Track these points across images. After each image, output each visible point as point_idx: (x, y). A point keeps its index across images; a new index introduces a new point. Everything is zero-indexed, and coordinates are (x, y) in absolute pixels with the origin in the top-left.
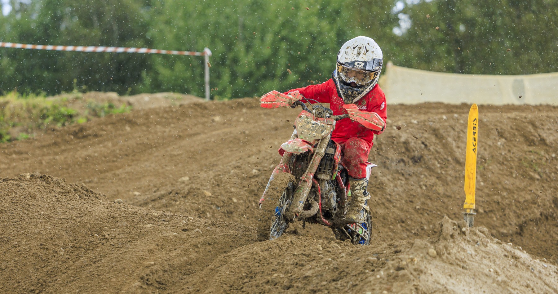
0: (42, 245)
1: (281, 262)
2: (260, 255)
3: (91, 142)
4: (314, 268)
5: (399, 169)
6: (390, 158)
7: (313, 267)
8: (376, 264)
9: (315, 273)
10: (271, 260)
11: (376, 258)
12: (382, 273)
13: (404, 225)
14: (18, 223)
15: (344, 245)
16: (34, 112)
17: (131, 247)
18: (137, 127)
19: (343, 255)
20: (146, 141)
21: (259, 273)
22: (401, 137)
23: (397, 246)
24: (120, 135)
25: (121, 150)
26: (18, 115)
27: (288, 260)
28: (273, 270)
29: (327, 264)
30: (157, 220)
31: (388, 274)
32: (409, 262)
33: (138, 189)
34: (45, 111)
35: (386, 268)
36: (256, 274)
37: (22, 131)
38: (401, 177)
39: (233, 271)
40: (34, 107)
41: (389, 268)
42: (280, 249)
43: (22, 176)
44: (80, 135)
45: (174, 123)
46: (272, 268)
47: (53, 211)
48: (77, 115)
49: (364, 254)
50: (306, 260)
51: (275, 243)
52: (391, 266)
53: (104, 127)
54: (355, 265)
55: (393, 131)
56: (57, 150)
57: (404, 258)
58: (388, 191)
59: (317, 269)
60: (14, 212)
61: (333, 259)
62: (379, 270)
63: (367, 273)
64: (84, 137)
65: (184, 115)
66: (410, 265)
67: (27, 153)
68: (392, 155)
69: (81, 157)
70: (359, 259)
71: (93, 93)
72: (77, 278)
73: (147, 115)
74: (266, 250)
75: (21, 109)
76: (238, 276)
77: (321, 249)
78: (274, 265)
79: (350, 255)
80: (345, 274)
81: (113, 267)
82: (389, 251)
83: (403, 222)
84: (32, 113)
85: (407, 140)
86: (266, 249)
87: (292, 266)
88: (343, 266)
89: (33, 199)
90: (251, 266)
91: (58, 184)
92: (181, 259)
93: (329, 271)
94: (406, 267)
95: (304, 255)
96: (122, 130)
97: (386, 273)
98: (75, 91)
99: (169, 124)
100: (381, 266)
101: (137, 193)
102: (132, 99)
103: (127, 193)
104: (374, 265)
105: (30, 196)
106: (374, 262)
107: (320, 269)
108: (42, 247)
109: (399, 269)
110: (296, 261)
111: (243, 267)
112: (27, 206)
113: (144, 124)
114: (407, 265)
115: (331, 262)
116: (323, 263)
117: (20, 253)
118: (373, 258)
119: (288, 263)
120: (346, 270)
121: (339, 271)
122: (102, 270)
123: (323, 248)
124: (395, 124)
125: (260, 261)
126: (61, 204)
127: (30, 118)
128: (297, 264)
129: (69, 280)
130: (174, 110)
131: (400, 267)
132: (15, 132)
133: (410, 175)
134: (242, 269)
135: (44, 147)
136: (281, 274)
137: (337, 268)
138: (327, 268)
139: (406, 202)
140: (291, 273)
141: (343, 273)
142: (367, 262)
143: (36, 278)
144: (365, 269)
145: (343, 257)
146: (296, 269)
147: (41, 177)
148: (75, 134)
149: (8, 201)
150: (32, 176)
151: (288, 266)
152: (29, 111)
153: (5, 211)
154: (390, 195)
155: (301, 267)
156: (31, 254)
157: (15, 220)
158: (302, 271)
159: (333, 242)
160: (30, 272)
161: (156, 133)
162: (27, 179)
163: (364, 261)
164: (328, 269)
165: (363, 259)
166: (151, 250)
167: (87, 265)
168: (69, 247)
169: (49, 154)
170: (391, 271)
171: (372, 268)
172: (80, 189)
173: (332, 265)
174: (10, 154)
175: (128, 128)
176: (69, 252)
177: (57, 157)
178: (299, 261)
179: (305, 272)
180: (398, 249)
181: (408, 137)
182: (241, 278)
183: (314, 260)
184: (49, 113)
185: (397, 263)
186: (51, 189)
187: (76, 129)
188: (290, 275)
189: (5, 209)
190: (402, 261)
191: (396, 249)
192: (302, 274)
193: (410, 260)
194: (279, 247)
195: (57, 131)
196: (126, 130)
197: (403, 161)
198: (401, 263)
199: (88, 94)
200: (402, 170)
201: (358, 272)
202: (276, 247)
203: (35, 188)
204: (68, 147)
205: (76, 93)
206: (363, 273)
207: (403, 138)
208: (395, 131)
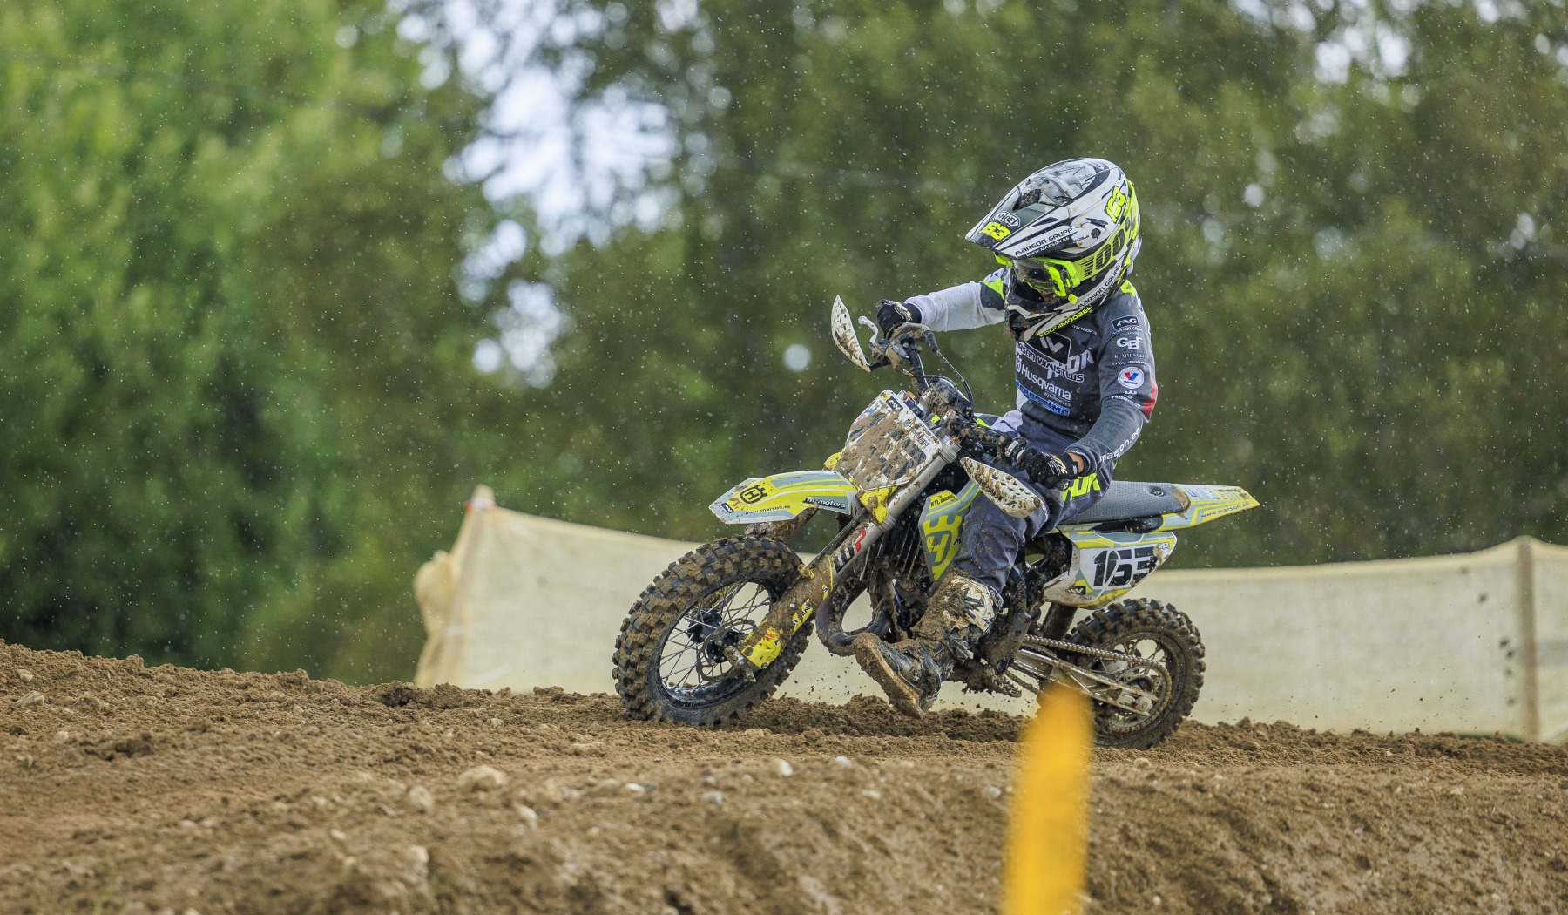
22: (555, 860)
55: (519, 830)
85: (589, 877)
124: (529, 794)
181: (597, 867)
207: (570, 867)
208: (527, 829)
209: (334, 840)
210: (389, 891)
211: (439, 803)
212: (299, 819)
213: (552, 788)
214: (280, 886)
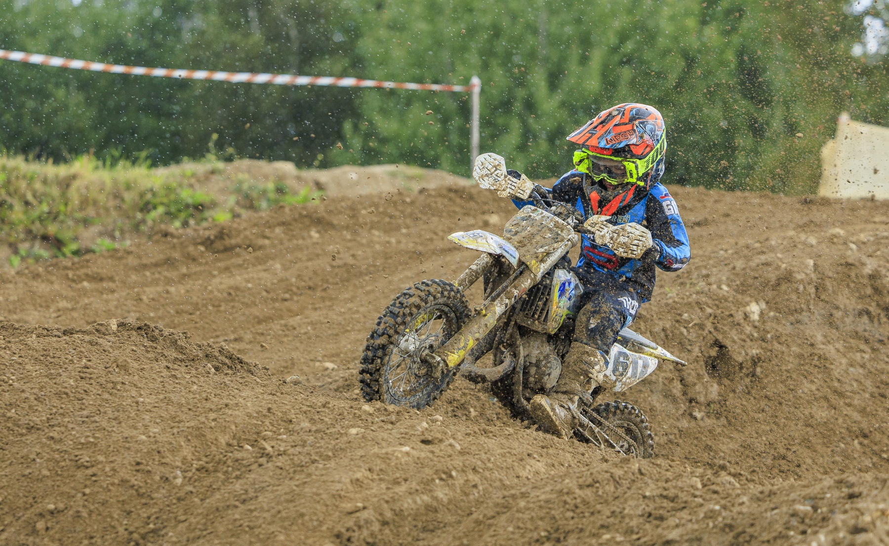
0: (138, 464)
1: (618, 510)
2: (576, 496)
3: (239, 261)
4: (683, 525)
5: (860, 329)
6: (842, 307)
7: (683, 521)
8: (811, 519)
9: (687, 534)
10: (599, 507)
11: (809, 508)
12: (822, 537)
13: (866, 442)
14: (92, 419)
15: (747, 479)
16: (128, 196)
17: (317, 473)
18: (332, 232)
19: (745, 499)
20: (351, 261)
21: (573, 531)
22: (864, 265)
23: (852, 485)
24: (299, 248)
25: (299, 277)
26: (95, 203)
27: (633, 508)
28: (602, 526)
29: (711, 518)
30: (370, 420)
31: (834, 540)
32: (877, 518)
33: (331, 357)
34: (149, 196)
35: (831, 527)
36: (567, 533)
37: (101, 234)
38: (863, 347)
39: (521, 525)
40: (128, 187)
41: (836, 529)
42: (617, 483)
43: (102, 325)
44: (218, 245)
45: (408, 227)
46: (600, 523)
47: (161, 397)
48: (214, 205)
49: (786, 498)
50: (669, 509)
51: (606, 472)
52: (840, 524)
53: (267, 231)
54: (768, 520)
55: (849, 253)
56: (173, 274)
57: (868, 509)
58: (836, 373)
59: (690, 526)
60: (85, 396)
61: (724, 507)
62: (816, 533)
63: (792, 536)
64: (227, 250)
65: (429, 210)
66: (878, 523)
67: (111, 279)
68: (846, 300)
69: (219, 291)
70: (776, 508)
71: (246, 162)
72: (208, 531)
73: (353, 210)
74: (588, 486)
75: (102, 190)
76: (530, 535)
77: (699, 486)
78: (604, 517)
79: (759, 499)
80: (748, 538)
81: (279, 512)
82: (836, 493)
83: (865, 436)
84: (123, 200)
85: (876, 270)
86: (588, 483)
87: (641, 520)
88: (744, 522)
89: (123, 372)
90: (557, 517)
91: (175, 343)
92: (418, 499)
93: (715, 530)
94: (871, 527)
95: (666, 497)
96: (304, 239)
97: (830, 538)
98: (211, 157)
99: (398, 228)
100: (820, 524)
101: (330, 365)
102: (324, 176)
103: (311, 364)
104: (807, 521)
105: (117, 366)
106: (806, 514)
107: (696, 527)
108: (138, 468)
109: (857, 530)
110: (648, 509)
111: (541, 519)
112: (110, 385)
113: (347, 228)
114: (873, 523)
115: (720, 514)
116: (702, 515)
117: (94, 478)
118: (804, 508)
119: (632, 512)
120: (748, 530)
121: (736, 531)
122: (257, 518)
123: (704, 486)
124: (854, 239)
125: (577, 507)
126: (179, 384)
127: (118, 208)
128: (650, 515)
129: (192, 535)
130: (408, 200)
131: (860, 526)
132: (88, 236)
133: (881, 341)
134: (540, 523)
135: (145, 267)
136: (618, 535)
137: (731, 527)
138: (711, 525)
139: (872, 396)
140: (637, 533)
141: (743, 535)
142: (793, 515)
143: (126, 530)
144: (788, 529)
145: (743, 503)
146: (647, 526)
147: (139, 328)
148: (208, 243)
149: (73, 374)
150: (121, 325)
151: (631, 519)
152: (117, 196)
153: (66, 394)
154: (839, 380)
155: (657, 522)
156: (116, 481)
157: (85, 413)
158: (660, 530)
159: (723, 473)
160: (112, 518)
161: (371, 243)
162: (111, 332)
163: (786, 513)
164: (713, 528)
165: (784, 509)
166: (358, 480)
167: (228, 506)
168: (194, 470)
169: (155, 282)
170: (841, 535)
171: (802, 528)
172: (217, 354)
173: (720, 519)
174: (80, 280)
175: (314, 234)
176: (193, 480)
177: (172, 289)
178: (655, 509)
179: (665, 533)
180: (856, 490)
181: (879, 266)
182: (537, 541)
183: (684, 508)
184: (156, 200)
185: (853, 518)
186: (159, 353)
187: (212, 233)
188: (635, 537)
189: (66, 390)
190: (862, 514)
191: (851, 491)
192: (660, 536)
193: (879, 513)
194: (615, 480)
195: (172, 236)
196: (311, 237)
197: (868, 313)
198: (860, 518)
199: (237, 163)
200: (865, 330)
201: (774, 534)
202: (608, 480)
203: (128, 351)
204: (195, 268)
205: (212, 162)
206: (783, 537)
207: (869, 267)
208: (853, 253)
209: (778, 258)
210: (799, 277)
211: (819, 243)
212: (765, 250)
213: (863, 237)
214: (757, 275)
